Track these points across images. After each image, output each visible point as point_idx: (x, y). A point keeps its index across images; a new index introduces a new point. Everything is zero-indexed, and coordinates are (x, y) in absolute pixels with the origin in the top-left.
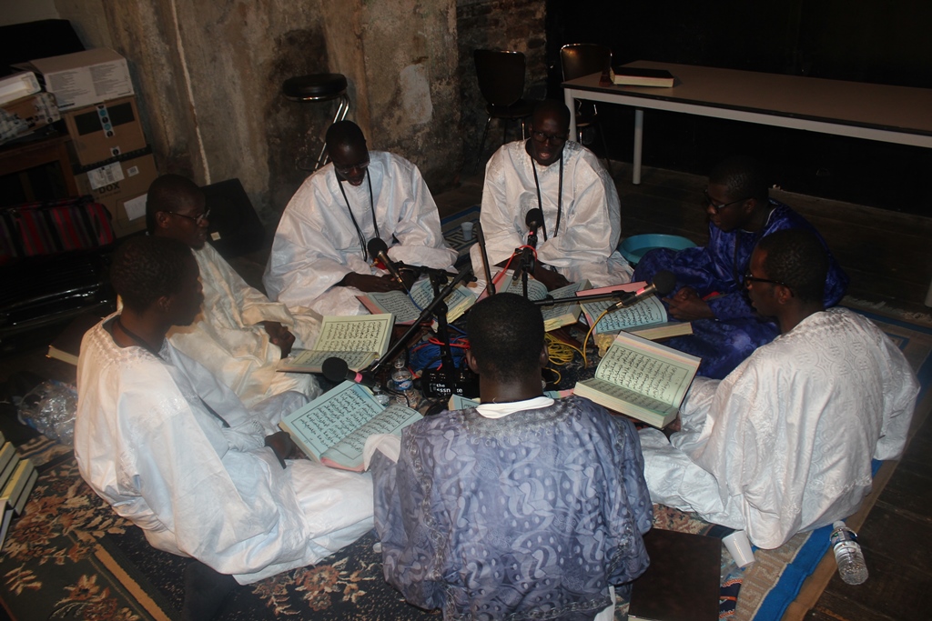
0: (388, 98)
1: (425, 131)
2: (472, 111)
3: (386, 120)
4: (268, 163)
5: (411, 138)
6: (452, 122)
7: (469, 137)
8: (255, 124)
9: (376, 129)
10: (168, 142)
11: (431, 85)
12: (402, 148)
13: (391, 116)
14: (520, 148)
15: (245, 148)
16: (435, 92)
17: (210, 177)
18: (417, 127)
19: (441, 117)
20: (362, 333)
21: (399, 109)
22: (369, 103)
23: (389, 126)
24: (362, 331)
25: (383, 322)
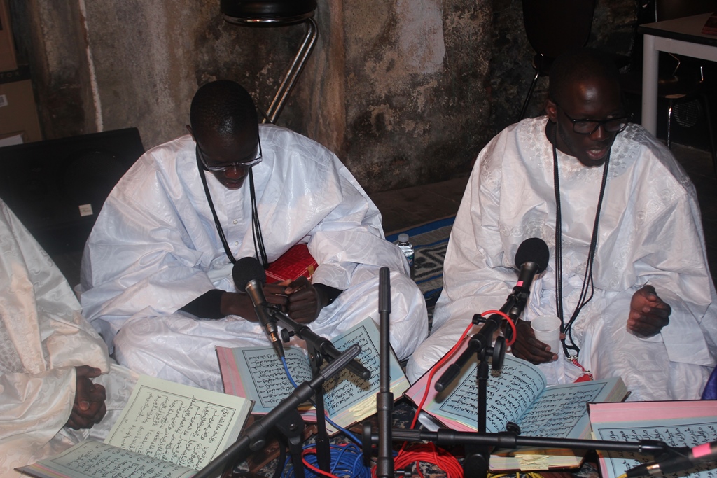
0: (376, 31)
1: (430, 86)
2: (516, 63)
3: (370, 64)
5: (407, 94)
6: (475, 75)
7: (508, 100)
8: (179, 52)
9: (352, 75)
10: (48, 65)
11: (445, 17)
12: (391, 107)
13: (378, 58)
14: (535, 131)
15: (162, 85)
16: (451, 28)
17: (103, 120)
18: (419, 79)
19: (457, 67)
20: (191, 425)
21: (391, 49)
22: (345, 36)
23: (373, 72)
24: (192, 421)
25: (228, 411)
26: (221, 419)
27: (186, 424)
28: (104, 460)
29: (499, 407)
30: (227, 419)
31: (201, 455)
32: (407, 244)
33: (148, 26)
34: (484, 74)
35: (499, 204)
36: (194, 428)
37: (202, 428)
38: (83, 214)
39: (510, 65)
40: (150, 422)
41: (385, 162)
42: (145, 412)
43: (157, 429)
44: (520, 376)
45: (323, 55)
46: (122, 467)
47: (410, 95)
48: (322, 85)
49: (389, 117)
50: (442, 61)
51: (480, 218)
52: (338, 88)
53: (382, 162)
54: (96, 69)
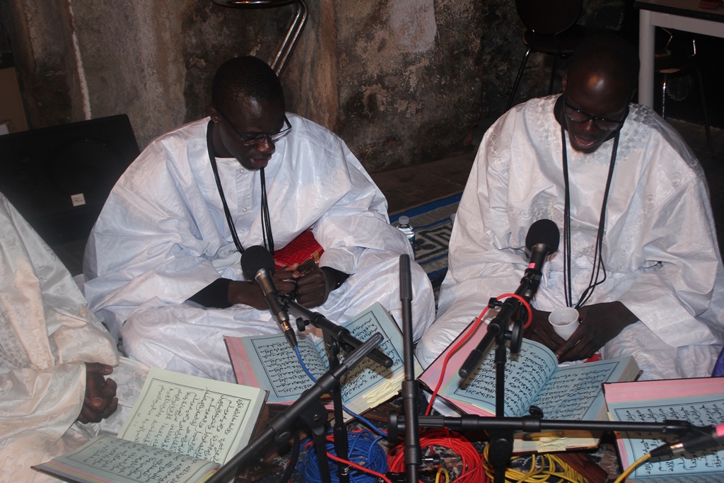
0: (367, 10)
1: (421, 64)
2: (506, 39)
3: (361, 43)
4: (185, 94)
5: (398, 74)
6: (467, 53)
8: (167, 36)
9: (344, 56)
10: (33, 51)
12: (384, 87)
13: (370, 38)
15: (149, 70)
16: (442, 5)
17: (91, 107)
18: (410, 58)
19: (449, 44)
20: (206, 417)
21: (382, 28)
22: (335, 16)
23: (365, 52)
24: (207, 413)
25: (243, 402)
26: (237, 410)
27: (201, 416)
28: (120, 455)
29: (513, 389)
30: (242, 410)
31: (218, 447)
32: (408, 227)
33: (134, 9)
34: (476, 52)
35: (507, 185)
36: (209, 420)
37: (218, 419)
38: (75, 204)
39: (499, 41)
40: (164, 415)
41: (379, 143)
42: (157, 406)
43: (171, 422)
44: (531, 357)
45: (313, 35)
46: (140, 462)
47: (402, 74)
48: (312, 66)
49: (381, 97)
50: (433, 39)
51: (488, 200)
52: (329, 69)
53: (375, 143)
54: (82, 55)
